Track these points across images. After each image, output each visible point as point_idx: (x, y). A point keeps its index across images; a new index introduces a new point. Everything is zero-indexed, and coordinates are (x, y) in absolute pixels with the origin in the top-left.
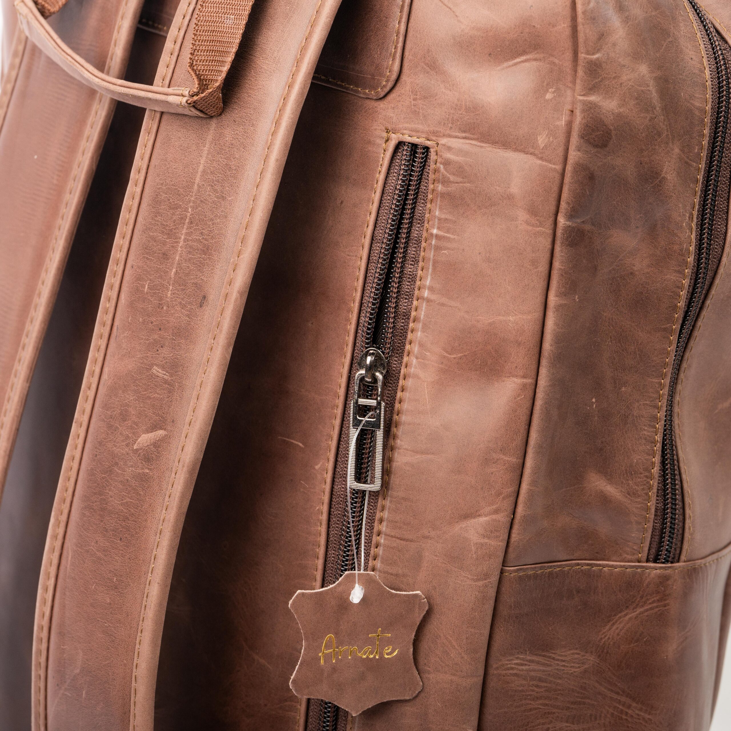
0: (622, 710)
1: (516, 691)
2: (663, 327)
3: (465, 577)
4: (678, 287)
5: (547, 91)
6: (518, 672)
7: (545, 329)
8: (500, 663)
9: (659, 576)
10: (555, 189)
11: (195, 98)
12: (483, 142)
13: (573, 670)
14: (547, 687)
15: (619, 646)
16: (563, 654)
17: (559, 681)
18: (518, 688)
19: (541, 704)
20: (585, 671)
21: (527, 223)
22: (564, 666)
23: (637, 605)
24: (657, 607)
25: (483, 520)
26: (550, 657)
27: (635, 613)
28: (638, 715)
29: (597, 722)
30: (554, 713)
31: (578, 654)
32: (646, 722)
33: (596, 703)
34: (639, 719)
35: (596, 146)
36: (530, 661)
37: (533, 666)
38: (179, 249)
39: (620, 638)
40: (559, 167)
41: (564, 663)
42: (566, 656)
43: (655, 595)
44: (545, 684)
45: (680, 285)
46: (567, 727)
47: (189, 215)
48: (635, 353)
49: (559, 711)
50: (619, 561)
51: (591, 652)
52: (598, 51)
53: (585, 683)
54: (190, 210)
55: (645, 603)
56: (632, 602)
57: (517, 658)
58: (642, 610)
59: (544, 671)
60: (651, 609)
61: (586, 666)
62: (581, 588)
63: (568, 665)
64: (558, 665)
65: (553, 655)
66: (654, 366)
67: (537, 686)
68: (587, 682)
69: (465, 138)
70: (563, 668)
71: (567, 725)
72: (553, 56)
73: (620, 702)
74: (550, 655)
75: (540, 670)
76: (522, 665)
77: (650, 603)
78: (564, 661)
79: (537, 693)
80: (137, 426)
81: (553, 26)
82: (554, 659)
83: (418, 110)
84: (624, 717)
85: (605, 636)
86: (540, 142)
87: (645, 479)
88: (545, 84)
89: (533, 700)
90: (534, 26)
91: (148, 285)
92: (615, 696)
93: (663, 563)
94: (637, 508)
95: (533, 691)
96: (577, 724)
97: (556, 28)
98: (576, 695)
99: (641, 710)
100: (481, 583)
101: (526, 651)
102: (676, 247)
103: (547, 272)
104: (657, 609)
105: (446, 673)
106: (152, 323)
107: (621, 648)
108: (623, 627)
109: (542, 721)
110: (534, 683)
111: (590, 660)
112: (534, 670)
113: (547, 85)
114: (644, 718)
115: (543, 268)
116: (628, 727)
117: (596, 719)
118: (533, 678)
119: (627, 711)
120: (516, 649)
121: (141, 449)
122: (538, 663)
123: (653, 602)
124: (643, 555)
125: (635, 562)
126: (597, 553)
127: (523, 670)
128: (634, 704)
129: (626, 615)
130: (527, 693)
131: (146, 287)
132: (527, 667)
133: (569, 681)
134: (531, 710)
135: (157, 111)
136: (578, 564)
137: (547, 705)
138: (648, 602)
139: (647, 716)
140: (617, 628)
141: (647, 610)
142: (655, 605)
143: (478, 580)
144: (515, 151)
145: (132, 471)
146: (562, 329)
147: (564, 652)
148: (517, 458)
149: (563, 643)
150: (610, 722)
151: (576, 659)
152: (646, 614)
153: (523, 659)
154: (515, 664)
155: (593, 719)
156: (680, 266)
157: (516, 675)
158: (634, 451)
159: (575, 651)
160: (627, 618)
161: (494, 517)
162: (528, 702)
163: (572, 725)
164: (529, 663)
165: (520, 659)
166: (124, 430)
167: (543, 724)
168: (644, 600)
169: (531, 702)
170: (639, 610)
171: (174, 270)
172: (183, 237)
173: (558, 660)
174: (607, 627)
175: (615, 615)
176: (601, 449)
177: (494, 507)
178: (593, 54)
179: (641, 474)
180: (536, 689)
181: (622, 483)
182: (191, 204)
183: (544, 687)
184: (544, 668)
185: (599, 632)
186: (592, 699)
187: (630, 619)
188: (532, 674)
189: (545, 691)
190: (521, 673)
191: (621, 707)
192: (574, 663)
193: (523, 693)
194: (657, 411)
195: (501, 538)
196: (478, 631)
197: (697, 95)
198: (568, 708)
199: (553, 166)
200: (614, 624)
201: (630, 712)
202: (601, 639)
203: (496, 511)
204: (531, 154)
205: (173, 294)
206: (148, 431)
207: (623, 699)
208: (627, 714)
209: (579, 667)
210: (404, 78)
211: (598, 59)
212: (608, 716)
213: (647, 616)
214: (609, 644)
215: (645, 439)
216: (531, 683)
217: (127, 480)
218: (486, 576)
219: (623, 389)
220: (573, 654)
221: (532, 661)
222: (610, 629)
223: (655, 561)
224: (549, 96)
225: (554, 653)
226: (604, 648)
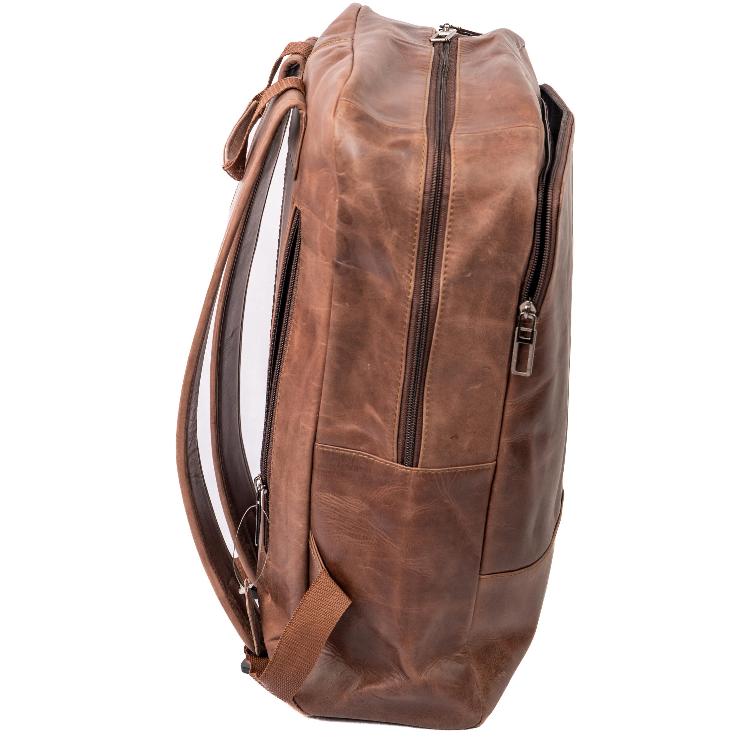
0: (382, 538)
1: (323, 512)
2: (398, 331)
4: (405, 311)
6: (324, 502)
9: (402, 472)
13: (355, 509)
14: (339, 514)
15: (380, 504)
16: (351, 499)
17: (347, 513)
18: (324, 510)
19: (335, 522)
20: (362, 512)
22: (350, 506)
23: (390, 484)
24: (401, 488)
26: (343, 499)
27: (389, 489)
28: (390, 543)
29: (368, 541)
30: (342, 529)
31: (359, 502)
32: (394, 548)
33: (367, 531)
34: (390, 546)
35: (345, 223)
36: (331, 498)
37: (333, 501)
39: (381, 500)
41: (350, 505)
42: (352, 501)
43: (400, 482)
44: (339, 513)
46: (349, 538)
49: (345, 529)
50: (383, 458)
51: (366, 503)
52: (343, 171)
53: (361, 519)
55: (394, 485)
56: (388, 482)
57: (324, 494)
58: (393, 488)
59: (339, 505)
60: (398, 489)
61: (363, 510)
62: (363, 467)
63: (353, 506)
64: (347, 504)
65: (345, 499)
67: (334, 512)
68: (363, 518)
70: (349, 507)
71: (349, 537)
73: (381, 533)
74: (344, 498)
75: (337, 505)
76: (327, 499)
77: (397, 486)
78: (351, 503)
79: (334, 516)
82: (345, 501)
84: (383, 542)
85: (374, 497)
87: (392, 415)
89: (332, 519)
92: (379, 530)
93: (406, 466)
94: (388, 430)
95: (331, 514)
96: (355, 539)
98: (355, 523)
99: (391, 541)
101: (329, 492)
102: (402, 289)
104: (401, 490)
107: (382, 505)
108: (383, 494)
109: (336, 531)
110: (333, 510)
111: (365, 507)
112: (333, 504)
114: (392, 546)
116: (384, 548)
117: (367, 539)
118: (332, 507)
119: (385, 540)
120: (323, 489)
122: (336, 500)
123: (399, 485)
124: (395, 458)
125: (390, 461)
126: (372, 450)
127: (327, 502)
128: (388, 537)
129: (384, 488)
130: (328, 514)
132: (330, 501)
133: (352, 515)
134: (330, 524)
136: (361, 454)
137: (339, 524)
138: (396, 485)
139: (394, 545)
140: (380, 494)
141: (395, 489)
142: (399, 487)
146: (336, 319)
147: (351, 498)
148: (318, 384)
149: (351, 494)
150: (375, 543)
151: (358, 504)
152: (395, 491)
153: (327, 496)
154: (323, 497)
155: (365, 539)
156: (404, 299)
157: (323, 503)
158: (388, 398)
159: (358, 500)
160: (385, 490)
162: (328, 519)
163: (351, 538)
164: (331, 499)
165: (326, 495)
167: (336, 533)
168: (394, 483)
169: (330, 520)
170: (391, 488)
173: (348, 502)
174: (375, 492)
175: (379, 487)
176: (372, 393)
178: (341, 172)
179: (391, 412)
180: (333, 513)
181: (382, 414)
183: (338, 514)
184: (340, 504)
185: (371, 493)
186: (365, 528)
187: (387, 491)
188: (332, 505)
189: (338, 516)
190: (326, 503)
191: (381, 536)
192: (356, 506)
193: (326, 514)
195: (311, 426)
196: (301, 473)
197: (410, 204)
198: (350, 529)
200: (378, 491)
201: (386, 540)
202: (372, 497)
207: (383, 533)
208: (384, 541)
209: (359, 509)
211: (343, 176)
212: (375, 539)
213: (395, 492)
214: (375, 502)
216: (331, 510)
220: (356, 501)
221: (333, 498)
223: (401, 463)
225: (346, 498)
226: (373, 503)
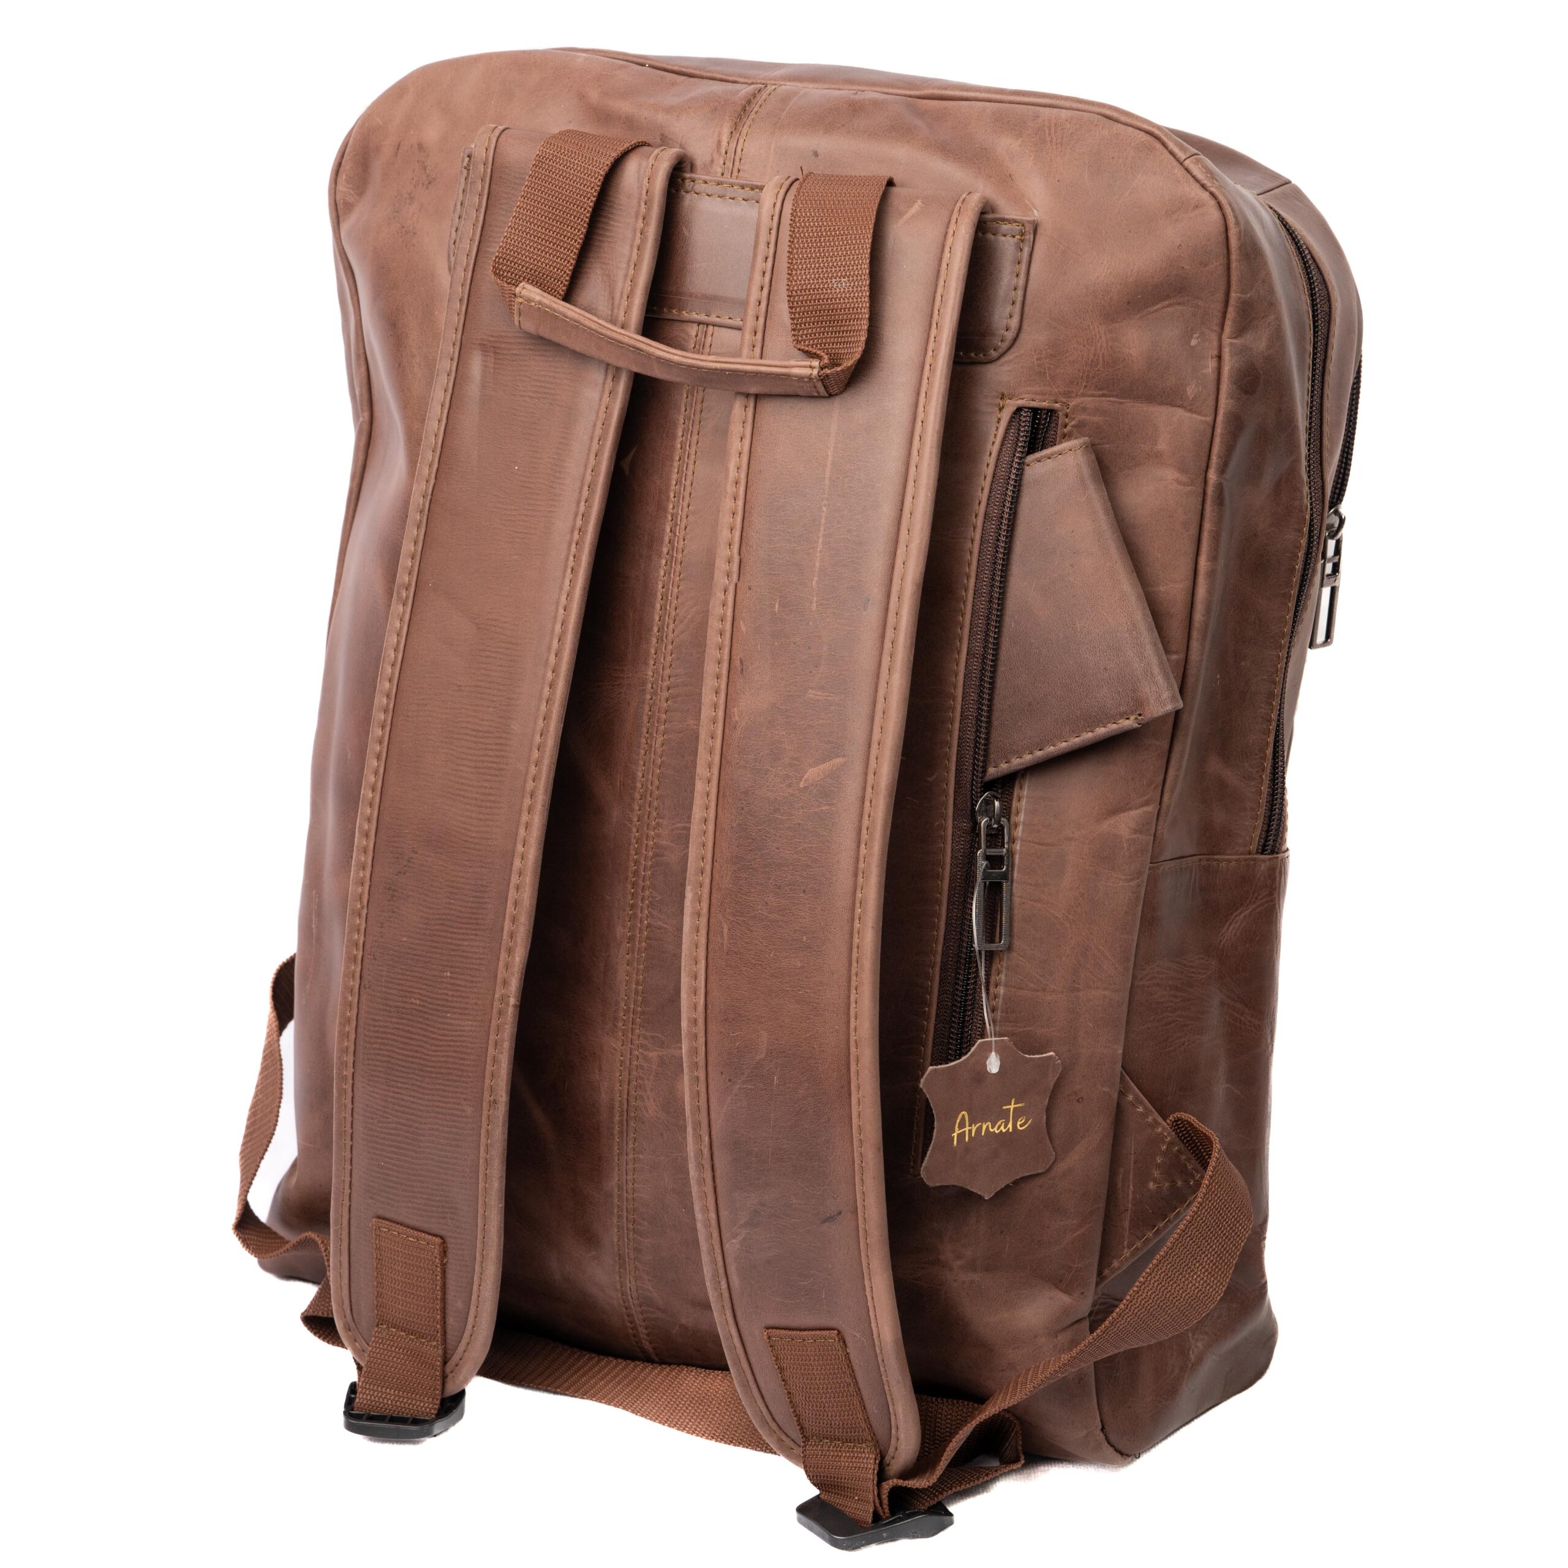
0: (1237, 1018)
1: (1158, 1003)
2: (1282, 592)
3: (1117, 878)
5: (1192, 336)
6: (1159, 981)
7: (1195, 598)
8: (1145, 973)
9: (1268, 868)
10: (1206, 443)
11: (827, 371)
12: (1123, 398)
13: (1200, 976)
14: (1181, 996)
15: (1236, 948)
16: (1190, 960)
17: (1191, 989)
18: (1159, 1000)
19: (1178, 1016)
20: (1210, 976)
21: (1179, 482)
23: (1251, 901)
25: (1134, 813)
26: (1182, 963)
27: (1249, 911)
28: (1250, 1022)
30: (1188, 1025)
31: (1203, 959)
32: (1256, 1029)
34: (1251, 1026)
35: (1248, 393)
36: (1167, 968)
37: (1171, 974)
38: (818, 554)
39: (1237, 939)
40: (1210, 419)
41: (1192, 970)
42: (1193, 962)
45: (1299, 545)
47: (824, 514)
48: (1255, 623)
49: (1193, 1023)
50: (1233, 855)
51: (1213, 956)
52: (1251, 289)
54: (824, 509)
56: (1246, 899)
57: (1158, 966)
59: (1178, 979)
60: (1262, 905)
61: (1211, 972)
63: (1195, 972)
64: (1189, 971)
66: (1272, 637)
67: (1174, 996)
69: (1103, 395)
70: (1193, 975)
72: (1197, 298)
73: (1235, 1009)
74: (1183, 961)
75: (1175, 978)
76: (1161, 973)
77: (1261, 899)
78: (1192, 967)
79: (1175, 1003)
80: (799, 761)
81: (1205, 266)
82: (1185, 965)
83: (1043, 370)
84: (1239, 1025)
85: (1224, 938)
86: (1189, 393)
87: (1260, 761)
88: (1189, 329)
89: (1172, 1011)
90: (1183, 267)
91: (779, 604)
92: (1232, 1003)
93: (1269, 854)
94: (1253, 793)
95: (1172, 1002)
97: (1207, 268)
98: (1204, 1004)
100: (1134, 883)
101: (1163, 958)
102: (1297, 503)
103: (1197, 535)
104: (1267, 905)
105: (1098, 988)
106: (795, 643)
107: (1239, 948)
108: (1239, 927)
109: (1179, 1034)
110: (1172, 992)
111: (1212, 964)
112: (1171, 979)
113: (1191, 330)
114: (1254, 1025)
115: (1194, 531)
116: (1242, 1036)
118: (1171, 988)
119: (1241, 1018)
121: (812, 785)
122: (1173, 970)
123: (1264, 897)
124: (1253, 847)
125: (1247, 855)
126: (1213, 846)
127: (1163, 979)
128: (1247, 1011)
129: (1241, 913)
130: (1167, 1005)
131: (777, 607)
132: (1166, 976)
133: (1198, 989)
134: (1170, 1023)
135: (751, 394)
137: (1183, 1016)
139: (1256, 1022)
140: (1234, 929)
141: (1258, 907)
142: (1264, 900)
143: (1132, 880)
144: (1160, 404)
145: (803, 813)
151: (1201, 964)
153: (1162, 967)
156: (1299, 523)
157: (1157, 985)
159: (1200, 956)
160: (1242, 915)
161: (1145, 809)
162: (1168, 1014)
164: (1167, 972)
166: (780, 770)
167: (1180, 1038)
168: (1256, 895)
169: (1171, 1014)
170: (1252, 907)
171: (816, 579)
172: (820, 540)
173: (1189, 966)
174: (1225, 928)
175: (1232, 914)
176: (1221, 731)
177: (1145, 798)
178: (1246, 292)
179: (1256, 755)
180: (1172, 999)
182: (825, 502)
184: (1178, 976)
185: (1219, 933)
187: (1245, 917)
188: (1171, 983)
189: (1181, 1001)
190: (1162, 982)
191: (1236, 1015)
192: (1200, 969)
193: (1164, 1005)
194: (1273, 686)
195: (1149, 832)
199: (1204, 418)
200: (1230, 924)
201: (1243, 1019)
202: (1221, 941)
203: (1147, 803)
204: (1179, 406)
205: (820, 605)
206: (816, 763)
207: (1238, 1005)
208: (1241, 1021)
209: (1205, 973)
210: (1022, 336)
211: (1252, 297)
213: (1259, 913)
214: (1228, 946)
215: (1263, 717)
216: (1170, 993)
217: (799, 824)
218: (1139, 874)
219: (1243, 663)
220: (1198, 959)
222: (1228, 929)
223: (1262, 853)
224: (1194, 342)
225: (1185, 959)
226: (1224, 951)
